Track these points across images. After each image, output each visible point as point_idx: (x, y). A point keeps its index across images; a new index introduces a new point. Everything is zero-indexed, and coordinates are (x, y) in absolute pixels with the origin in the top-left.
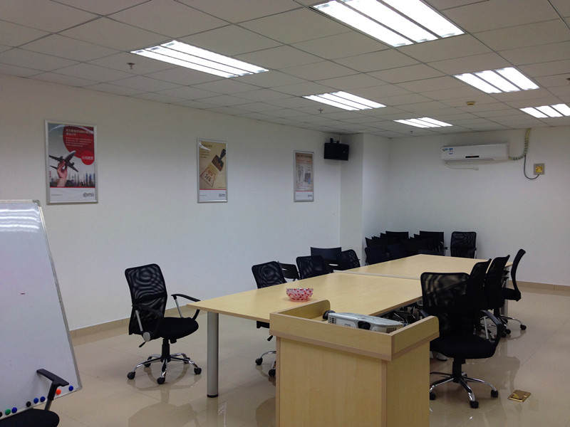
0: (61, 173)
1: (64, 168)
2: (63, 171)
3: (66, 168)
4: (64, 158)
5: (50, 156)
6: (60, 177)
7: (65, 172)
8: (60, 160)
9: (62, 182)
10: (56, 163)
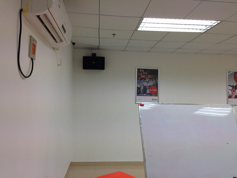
0: (233, 92)
1: (234, 90)
2: (234, 91)
3: (235, 90)
4: (234, 86)
5: (229, 85)
6: (233, 94)
7: (235, 92)
8: (233, 86)
9: (234, 96)
10: (231, 88)
